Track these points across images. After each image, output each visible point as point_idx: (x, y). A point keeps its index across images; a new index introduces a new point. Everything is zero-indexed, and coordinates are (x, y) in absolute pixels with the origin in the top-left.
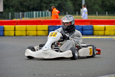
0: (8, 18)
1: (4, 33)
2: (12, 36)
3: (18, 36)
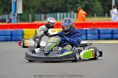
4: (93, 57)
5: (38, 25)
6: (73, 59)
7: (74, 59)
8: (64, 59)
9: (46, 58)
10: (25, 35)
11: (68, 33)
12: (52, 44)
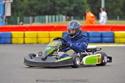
0: (16, 24)
1: (11, 40)
2: (21, 44)
3: (28, 44)
4: (99, 63)
5: (27, 27)
6: (71, 65)
7: (73, 64)
8: (61, 65)
9: (42, 63)
10: (13, 38)
11: (73, 37)
12: (51, 48)
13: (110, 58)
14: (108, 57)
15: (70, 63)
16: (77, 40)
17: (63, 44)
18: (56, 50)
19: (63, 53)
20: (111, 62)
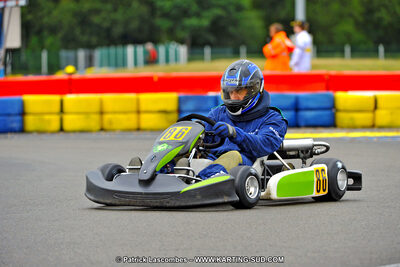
0: (38, 71)
1: (23, 122)
2: (53, 133)
3: (74, 132)
4: (322, 193)
6: (230, 199)
7: (237, 198)
8: (198, 200)
9: (141, 193)
10: (30, 114)
11: (239, 112)
13: (357, 178)
14: (350, 175)
15: (229, 195)
16: (249, 122)
17: (206, 134)
18: (185, 154)
19: (206, 162)
20: (360, 189)
